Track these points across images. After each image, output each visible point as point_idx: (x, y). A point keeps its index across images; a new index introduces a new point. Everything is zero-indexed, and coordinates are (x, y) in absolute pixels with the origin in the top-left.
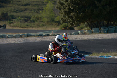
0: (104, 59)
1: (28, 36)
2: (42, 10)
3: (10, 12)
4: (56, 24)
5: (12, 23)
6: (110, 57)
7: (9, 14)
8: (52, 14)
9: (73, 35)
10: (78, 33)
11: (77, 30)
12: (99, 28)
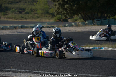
0: (97, 50)
1: (22, 27)
2: (36, 2)
3: (5, 4)
4: (50, 16)
5: (6, 14)
6: (103, 49)
7: (3, 6)
8: (46, 6)
12: (93, 20)
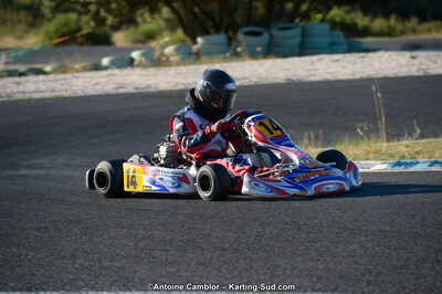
4: (22, 17)
9: (106, 68)
10: (131, 62)
11: (127, 44)
12: (231, 33)
